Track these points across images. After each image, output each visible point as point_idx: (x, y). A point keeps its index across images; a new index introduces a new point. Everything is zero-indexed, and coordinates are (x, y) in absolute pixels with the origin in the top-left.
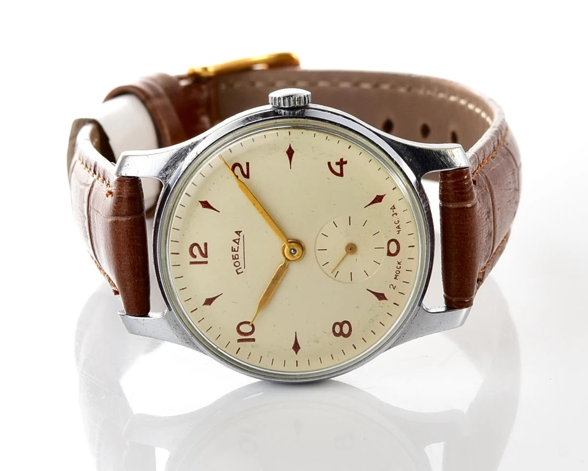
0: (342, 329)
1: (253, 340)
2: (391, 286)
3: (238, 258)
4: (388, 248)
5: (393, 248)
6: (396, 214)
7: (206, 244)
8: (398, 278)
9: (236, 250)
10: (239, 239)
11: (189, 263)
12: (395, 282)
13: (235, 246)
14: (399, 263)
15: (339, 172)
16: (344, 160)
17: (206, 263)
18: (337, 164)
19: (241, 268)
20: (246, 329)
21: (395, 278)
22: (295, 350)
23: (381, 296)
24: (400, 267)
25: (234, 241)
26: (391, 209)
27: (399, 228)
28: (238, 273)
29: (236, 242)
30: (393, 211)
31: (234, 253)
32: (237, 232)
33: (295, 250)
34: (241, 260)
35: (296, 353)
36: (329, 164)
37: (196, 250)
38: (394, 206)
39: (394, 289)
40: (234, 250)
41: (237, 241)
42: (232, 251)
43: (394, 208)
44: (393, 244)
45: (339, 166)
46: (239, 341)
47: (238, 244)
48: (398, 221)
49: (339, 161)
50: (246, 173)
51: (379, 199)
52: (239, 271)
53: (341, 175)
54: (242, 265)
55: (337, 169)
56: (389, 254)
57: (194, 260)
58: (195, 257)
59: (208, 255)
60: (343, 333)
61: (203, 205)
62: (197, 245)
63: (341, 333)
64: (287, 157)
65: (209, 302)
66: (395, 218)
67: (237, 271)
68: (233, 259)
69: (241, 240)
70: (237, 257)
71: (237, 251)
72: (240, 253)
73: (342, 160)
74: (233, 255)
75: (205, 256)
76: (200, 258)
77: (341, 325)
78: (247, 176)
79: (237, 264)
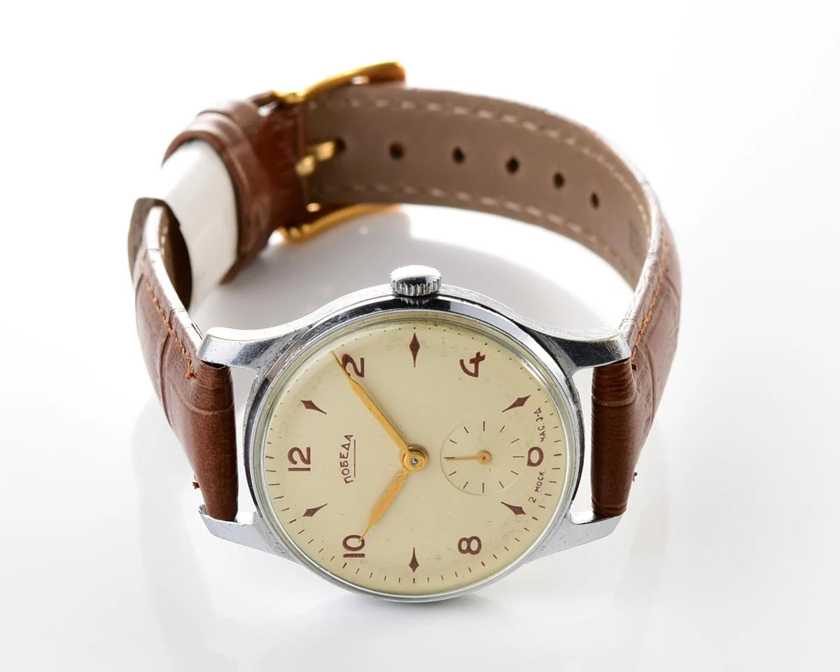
0: (469, 546)
1: (363, 555)
2: (531, 499)
3: (347, 466)
4: (529, 456)
5: (535, 457)
6: (541, 418)
7: (309, 450)
8: (539, 490)
9: (345, 456)
10: (349, 445)
11: (287, 469)
12: (535, 495)
13: (344, 452)
14: (541, 474)
15: (473, 372)
16: (481, 355)
17: (309, 469)
18: (472, 361)
19: (350, 477)
20: (353, 543)
21: (536, 490)
22: (412, 567)
23: (518, 511)
24: (543, 478)
25: (343, 446)
26: (535, 413)
27: (544, 435)
28: (347, 482)
29: (345, 448)
30: (538, 416)
31: (343, 460)
32: (346, 437)
33: (416, 460)
34: (351, 467)
35: (414, 570)
36: (462, 362)
37: (296, 455)
38: (539, 409)
39: (534, 502)
40: (342, 456)
41: (347, 446)
42: (341, 457)
43: (540, 412)
44: (535, 453)
45: (473, 365)
46: (346, 556)
47: (348, 449)
48: (544, 427)
49: (475, 356)
50: (360, 371)
51: (520, 402)
52: (348, 480)
53: (476, 375)
54: (352, 473)
55: (471, 368)
56: (530, 463)
57: (293, 466)
58: (295, 463)
59: (311, 461)
60: (471, 550)
61: (306, 406)
62: (298, 450)
63: (469, 550)
64: (410, 354)
65: (310, 513)
66: (540, 423)
67: (345, 479)
68: (341, 466)
69: (352, 447)
70: (346, 464)
71: (347, 458)
72: (350, 460)
73: (478, 354)
74: (341, 463)
75: (308, 462)
76: (301, 464)
77: (469, 541)
78: (361, 375)
79: (346, 472)
